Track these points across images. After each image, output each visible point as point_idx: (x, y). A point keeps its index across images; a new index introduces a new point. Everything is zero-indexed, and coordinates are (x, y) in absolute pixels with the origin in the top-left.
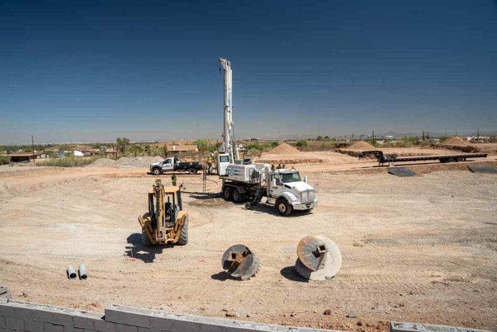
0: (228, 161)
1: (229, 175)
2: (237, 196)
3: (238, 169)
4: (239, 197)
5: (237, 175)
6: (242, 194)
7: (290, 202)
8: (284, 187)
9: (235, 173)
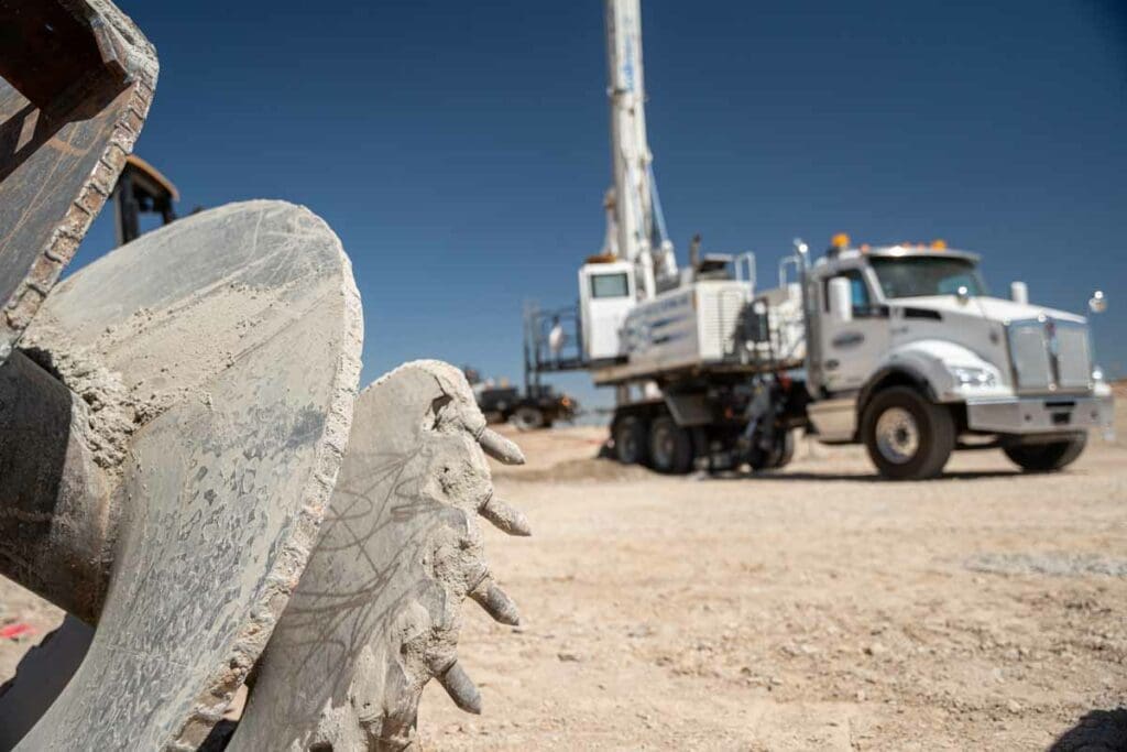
0: (627, 293)
1: (635, 356)
2: (669, 446)
3: (665, 315)
4: (675, 447)
5: (665, 339)
6: (689, 430)
7: (942, 392)
8: (897, 321)
9: (659, 333)
